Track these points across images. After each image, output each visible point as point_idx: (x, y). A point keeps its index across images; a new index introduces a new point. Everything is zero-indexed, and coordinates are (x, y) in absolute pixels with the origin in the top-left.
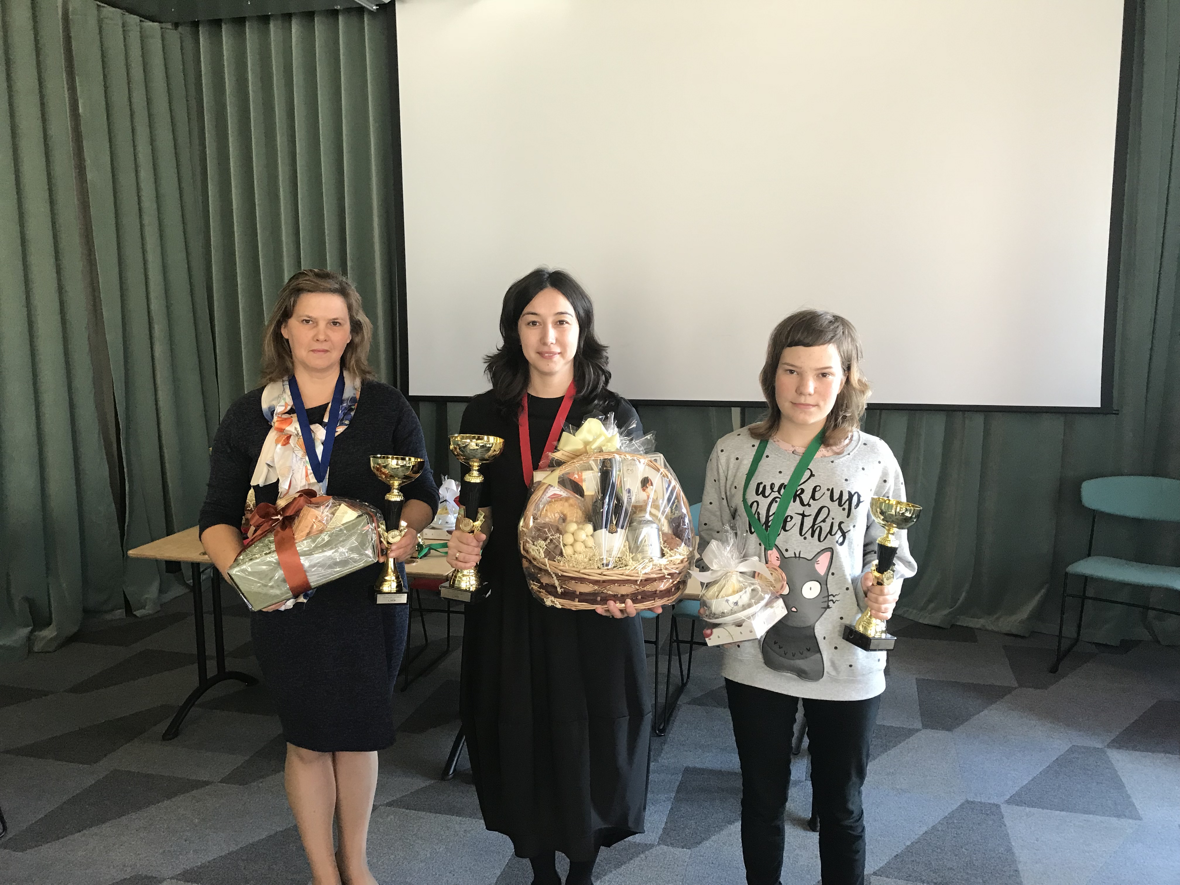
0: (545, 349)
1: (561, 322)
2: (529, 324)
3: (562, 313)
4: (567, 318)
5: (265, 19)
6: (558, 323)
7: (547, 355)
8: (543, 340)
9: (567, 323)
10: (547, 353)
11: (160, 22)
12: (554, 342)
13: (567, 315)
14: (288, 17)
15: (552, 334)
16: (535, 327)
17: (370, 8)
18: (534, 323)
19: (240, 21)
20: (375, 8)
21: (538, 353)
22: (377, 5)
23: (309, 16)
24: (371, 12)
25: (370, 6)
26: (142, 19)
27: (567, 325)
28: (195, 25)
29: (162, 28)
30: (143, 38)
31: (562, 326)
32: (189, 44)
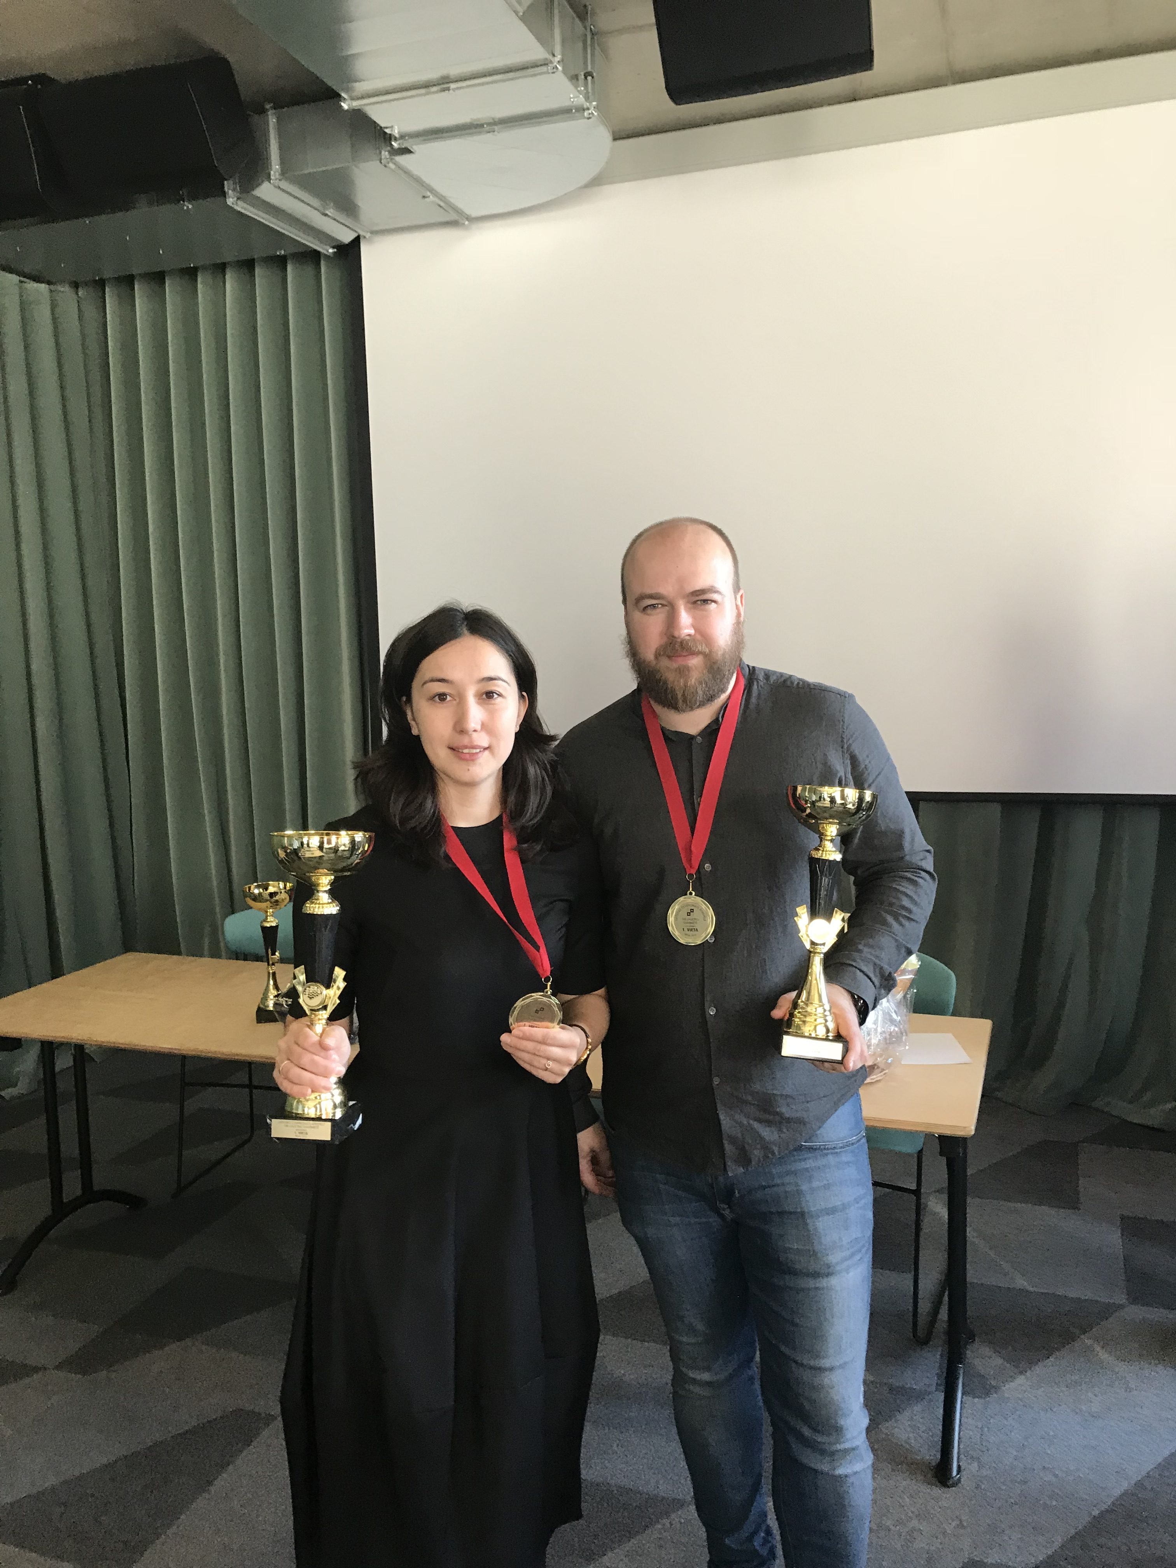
0: (466, 741)
1: (489, 695)
2: (432, 698)
3: (491, 679)
4: (499, 686)
5: (191, 273)
6: (484, 696)
7: (466, 751)
8: (460, 728)
9: (500, 695)
10: (466, 747)
11: (49, 283)
12: (478, 727)
13: (500, 682)
14: (220, 268)
15: (475, 714)
16: (445, 704)
17: (325, 252)
18: (442, 697)
19: (158, 278)
20: (331, 251)
21: (452, 749)
22: (333, 247)
23: (248, 265)
24: (327, 257)
25: (323, 249)
26: (22, 279)
27: (500, 699)
28: (101, 284)
29: (51, 291)
30: (24, 307)
31: (493, 701)
32: (91, 312)
